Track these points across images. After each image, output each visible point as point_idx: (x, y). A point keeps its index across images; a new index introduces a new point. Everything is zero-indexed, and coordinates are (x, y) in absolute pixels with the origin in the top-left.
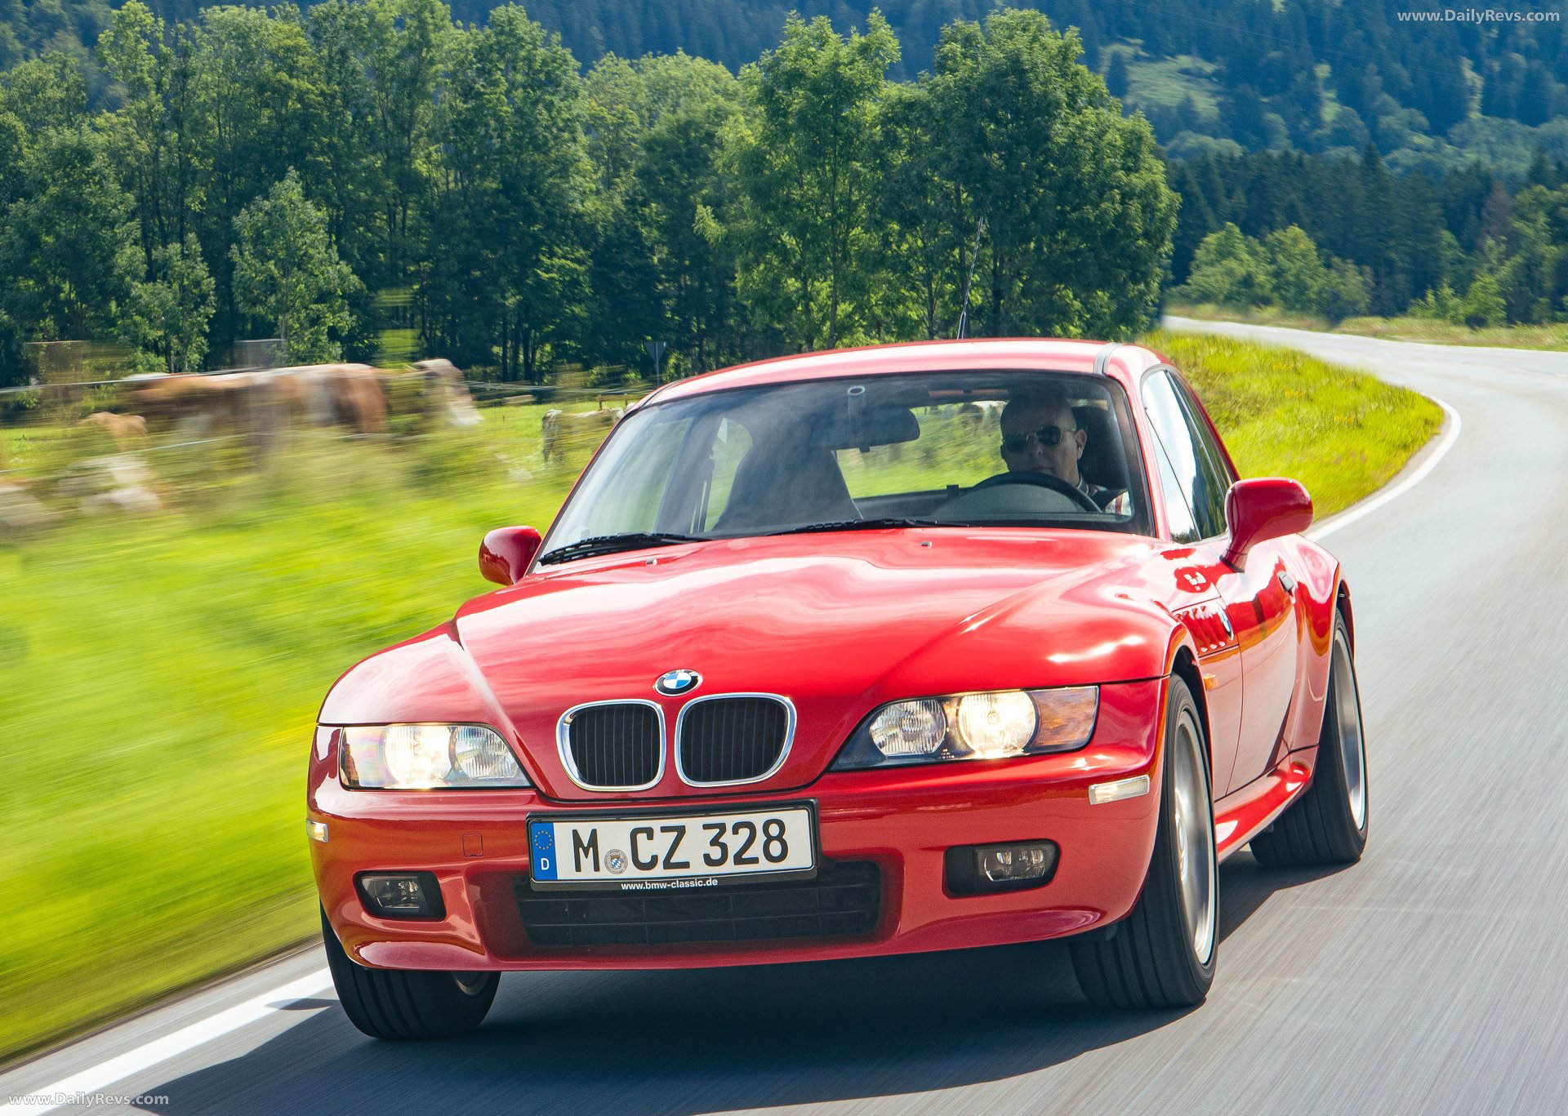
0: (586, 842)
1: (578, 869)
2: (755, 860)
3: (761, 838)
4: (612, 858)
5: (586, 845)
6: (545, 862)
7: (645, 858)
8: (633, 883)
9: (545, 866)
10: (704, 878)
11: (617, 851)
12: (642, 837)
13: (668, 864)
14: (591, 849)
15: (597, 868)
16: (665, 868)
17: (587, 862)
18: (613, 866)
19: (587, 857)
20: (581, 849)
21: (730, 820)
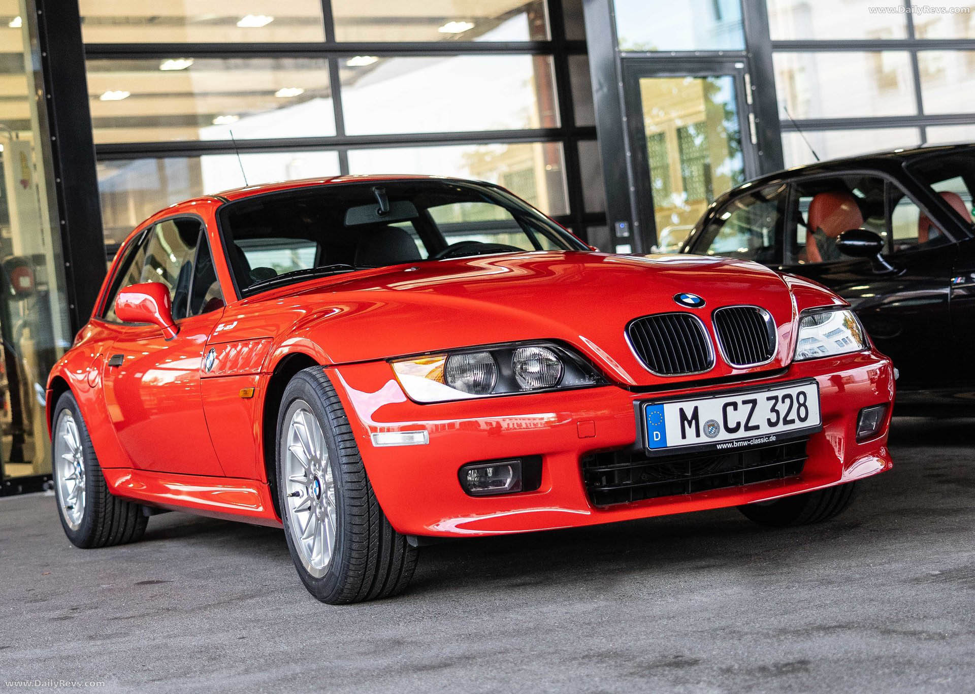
0: (689, 415)
1: (684, 437)
2: (793, 421)
3: (796, 405)
4: (709, 426)
5: (689, 418)
6: (657, 435)
7: (732, 425)
8: (725, 443)
9: (657, 437)
10: (768, 436)
11: (712, 421)
12: (730, 409)
13: (747, 428)
14: (694, 422)
15: (698, 435)
16: (745, 430)
17: (691, 431)
18: (710, 432)
19: (690, 426)
20: (686, 422)
21: (780, 393)
